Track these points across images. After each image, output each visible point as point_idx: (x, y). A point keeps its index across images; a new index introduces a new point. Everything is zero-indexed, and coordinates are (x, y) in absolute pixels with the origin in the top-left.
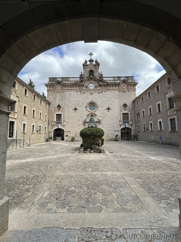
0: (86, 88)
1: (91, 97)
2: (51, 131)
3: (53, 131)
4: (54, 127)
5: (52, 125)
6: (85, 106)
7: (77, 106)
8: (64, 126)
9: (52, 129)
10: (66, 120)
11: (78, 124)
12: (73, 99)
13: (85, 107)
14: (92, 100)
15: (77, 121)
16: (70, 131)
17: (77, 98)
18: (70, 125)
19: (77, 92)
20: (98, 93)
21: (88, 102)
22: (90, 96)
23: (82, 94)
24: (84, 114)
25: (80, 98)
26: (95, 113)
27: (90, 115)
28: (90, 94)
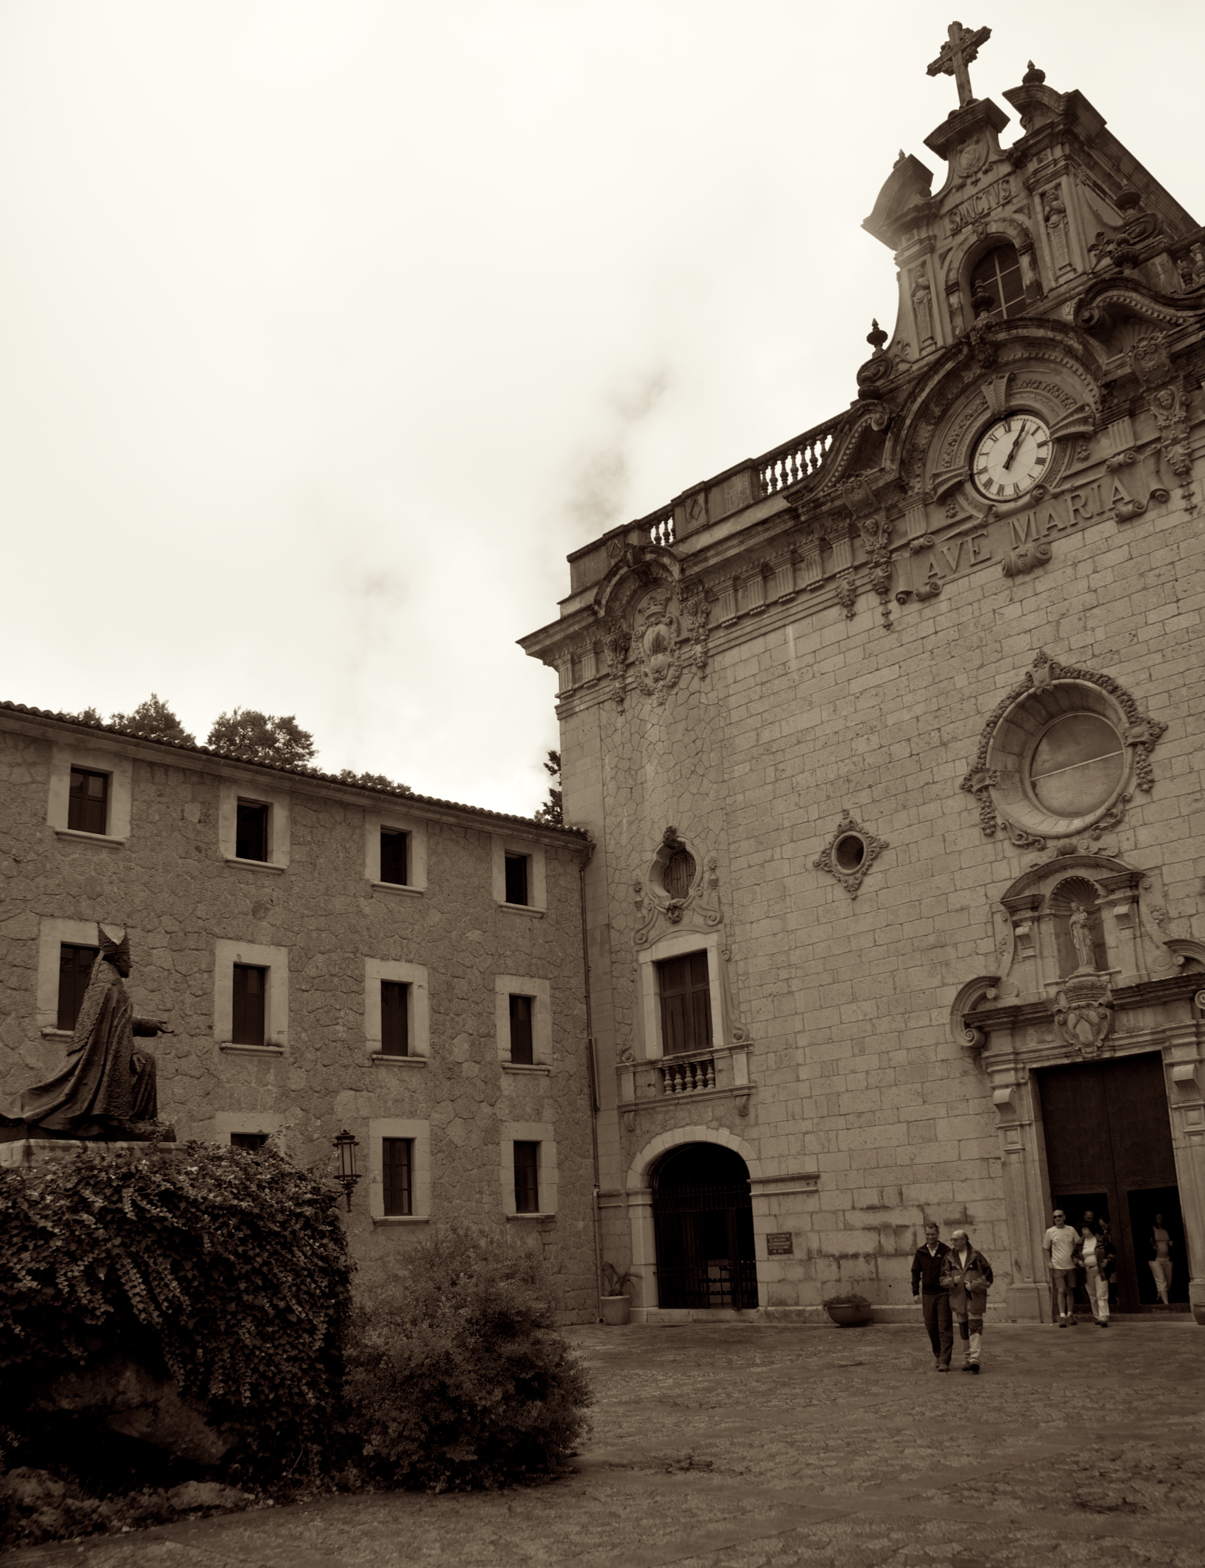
0: (939, 518)
1: (1031, 620)
2: (617, 1187)
3: (636, 1180)
4: (651, 1136)
5: (623, 1110)
6: (963, 769)
7: (864, 797)
8: (743, 1113)
9: (630, 1156)
10: (756, 1031)
11: (900, 1057)
12: (805, 720)
13: (966, 788)
14: (1042, 660)
15: (883, 1025)
16: (810, 1168)
17: (855, 687)
18: (803, 1088)
19: (849, 603)
20: (1123, 519)
21: (992, 702)
22: (1013, 611)
23: (914, 607)
24: (956, 901)
25: (887, 674)
26: (1109, 842)
27: (1047, 888)
28: (1011, 573)
